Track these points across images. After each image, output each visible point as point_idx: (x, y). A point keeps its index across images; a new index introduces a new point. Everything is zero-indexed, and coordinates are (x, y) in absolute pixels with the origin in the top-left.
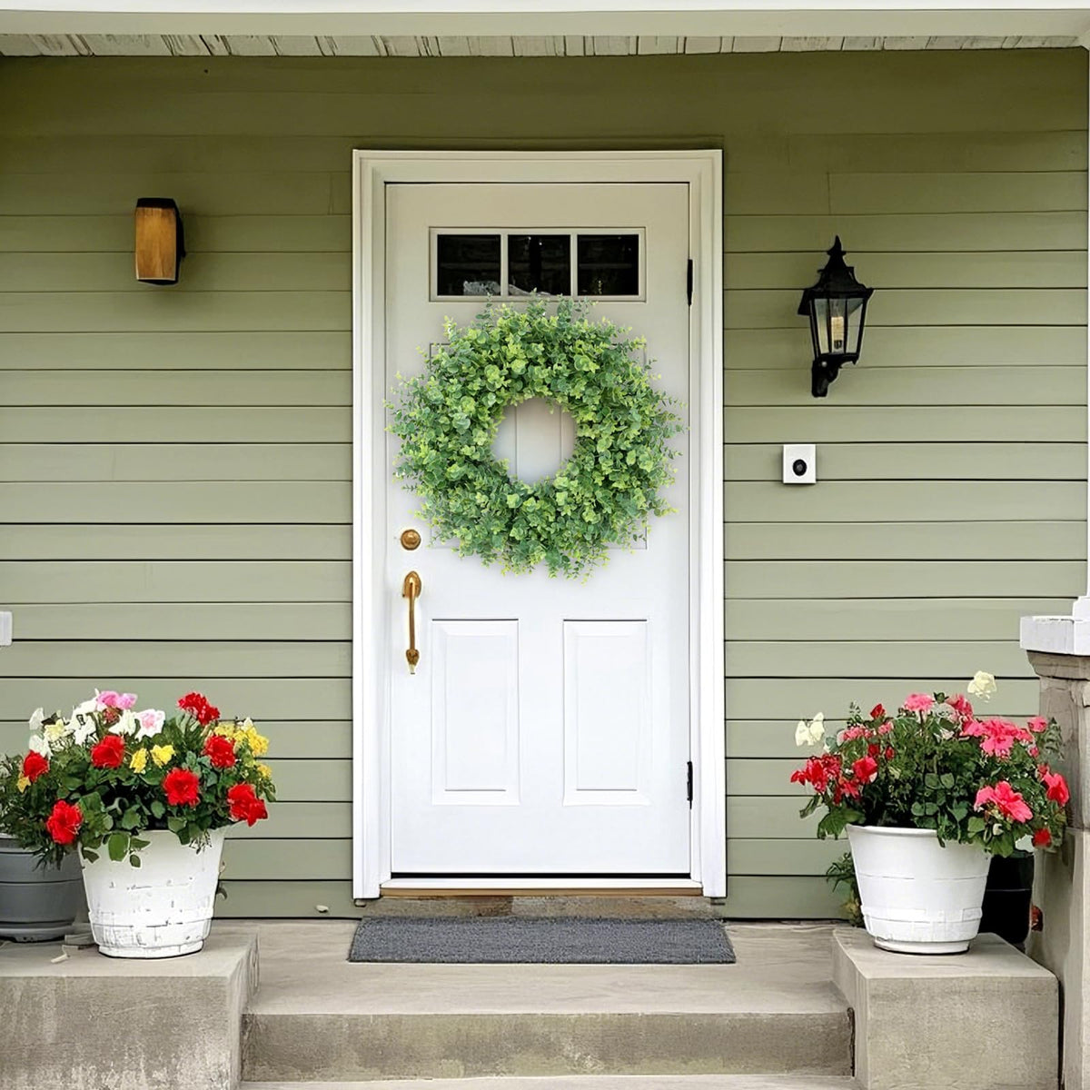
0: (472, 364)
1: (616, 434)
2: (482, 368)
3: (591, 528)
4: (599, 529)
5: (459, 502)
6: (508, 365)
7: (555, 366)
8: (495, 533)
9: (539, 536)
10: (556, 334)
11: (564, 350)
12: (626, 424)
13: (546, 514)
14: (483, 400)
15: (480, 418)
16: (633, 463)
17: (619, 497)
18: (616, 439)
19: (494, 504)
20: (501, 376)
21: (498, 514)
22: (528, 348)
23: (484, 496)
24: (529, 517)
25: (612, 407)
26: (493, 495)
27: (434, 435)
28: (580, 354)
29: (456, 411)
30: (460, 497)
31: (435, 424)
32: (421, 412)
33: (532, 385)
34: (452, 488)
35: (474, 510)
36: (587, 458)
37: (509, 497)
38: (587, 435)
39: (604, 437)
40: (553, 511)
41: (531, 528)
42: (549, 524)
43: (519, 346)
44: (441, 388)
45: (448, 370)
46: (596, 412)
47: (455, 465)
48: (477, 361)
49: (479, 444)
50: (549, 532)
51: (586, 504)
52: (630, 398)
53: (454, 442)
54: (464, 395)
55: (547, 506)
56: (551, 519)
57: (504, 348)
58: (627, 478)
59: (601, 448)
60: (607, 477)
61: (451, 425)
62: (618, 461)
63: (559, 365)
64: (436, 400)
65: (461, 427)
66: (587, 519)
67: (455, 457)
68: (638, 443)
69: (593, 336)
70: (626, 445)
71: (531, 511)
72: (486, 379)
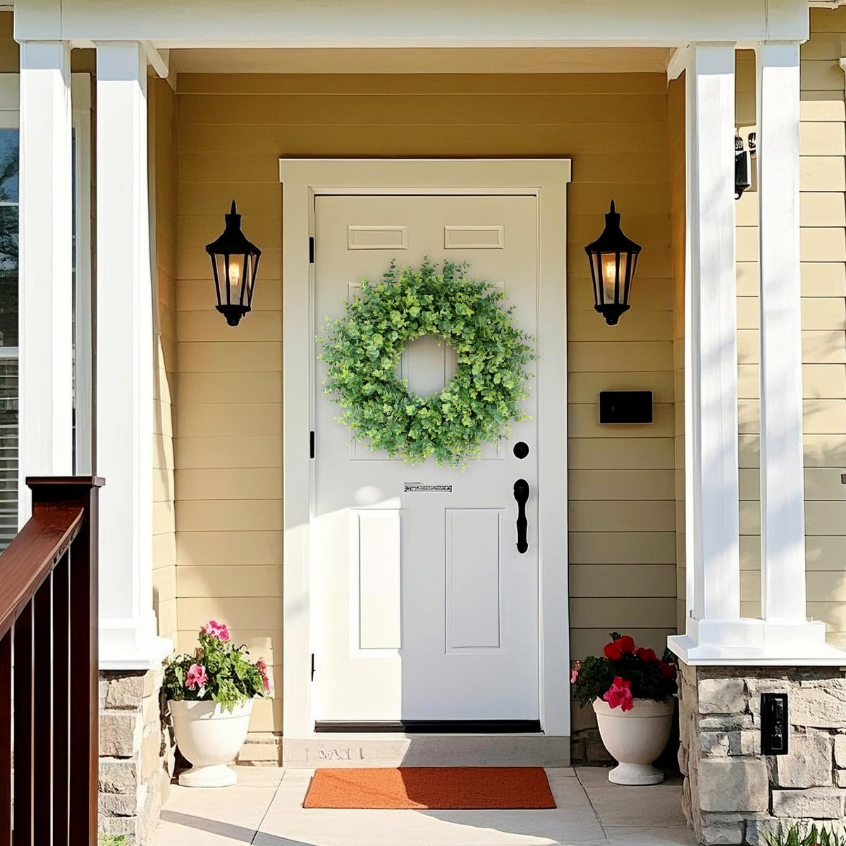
0: (381, 310)
1: (486, 362)
2: (388, 313)
3: (468, 430)
4: (473, 431)
5: (371, 411)
6: (407, 311)
7: (442, 312)
8: (398, 434)
9: (430, 436)
10: (442, 288)
11: (448, 300)
12: (493, 354)
13: (435, 420)
14: (389, 336)
15: (387, 349)
16: (498, 382)
17: (489, 408)
18: (486, 365)
19: (397, 412)
20: (402, 319)
21: (400, 420)
22: (422, 298)
23: (390, 407)
24: (422, 422)
25: (484, 342)
26: (396, 406)
27: (353, 362)
28: (460, 302)
29: (369, 345)
30: (372, 408)
31: (354, 354)
32: (343, 345)
33: (425, 326)
34: (366, 401)
35: (382, 417)
36: (465, 379)
37: (407, 407)
38: (465, 362)
39: (478, 363)
40: (440, 418)
41: (424, 430)
42: (437, 427)
43: (415, 297)
44: (358, 327)
45: (363, 314)
46: (472, 345)
47: (368, 384)
48: (384, 308)
49: (386, 368)
50: (437, 433)
51: (464, 412)
52: (496, 335)
53: (367, 367)
54: (374, 332)
55: (436, 414)
56: (439, 424)
57: (404, 298)
58: (494, 393)
59: (475, 372)
60: (479, 393)
61: (365, 354)
62: (488, 381)
63: (445, 310)
64: (354, 337)
65: (373, 356)
66: (465, 424)
67: (368, 378)
68: (503, 368)
69: (469, 289)
70: (493, 369)
71: (424, 417)
72: (391, 321)
